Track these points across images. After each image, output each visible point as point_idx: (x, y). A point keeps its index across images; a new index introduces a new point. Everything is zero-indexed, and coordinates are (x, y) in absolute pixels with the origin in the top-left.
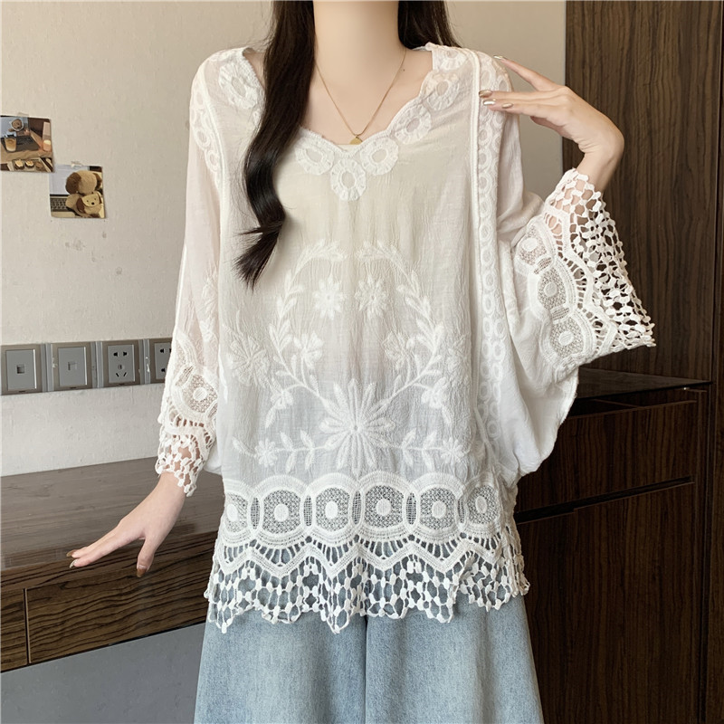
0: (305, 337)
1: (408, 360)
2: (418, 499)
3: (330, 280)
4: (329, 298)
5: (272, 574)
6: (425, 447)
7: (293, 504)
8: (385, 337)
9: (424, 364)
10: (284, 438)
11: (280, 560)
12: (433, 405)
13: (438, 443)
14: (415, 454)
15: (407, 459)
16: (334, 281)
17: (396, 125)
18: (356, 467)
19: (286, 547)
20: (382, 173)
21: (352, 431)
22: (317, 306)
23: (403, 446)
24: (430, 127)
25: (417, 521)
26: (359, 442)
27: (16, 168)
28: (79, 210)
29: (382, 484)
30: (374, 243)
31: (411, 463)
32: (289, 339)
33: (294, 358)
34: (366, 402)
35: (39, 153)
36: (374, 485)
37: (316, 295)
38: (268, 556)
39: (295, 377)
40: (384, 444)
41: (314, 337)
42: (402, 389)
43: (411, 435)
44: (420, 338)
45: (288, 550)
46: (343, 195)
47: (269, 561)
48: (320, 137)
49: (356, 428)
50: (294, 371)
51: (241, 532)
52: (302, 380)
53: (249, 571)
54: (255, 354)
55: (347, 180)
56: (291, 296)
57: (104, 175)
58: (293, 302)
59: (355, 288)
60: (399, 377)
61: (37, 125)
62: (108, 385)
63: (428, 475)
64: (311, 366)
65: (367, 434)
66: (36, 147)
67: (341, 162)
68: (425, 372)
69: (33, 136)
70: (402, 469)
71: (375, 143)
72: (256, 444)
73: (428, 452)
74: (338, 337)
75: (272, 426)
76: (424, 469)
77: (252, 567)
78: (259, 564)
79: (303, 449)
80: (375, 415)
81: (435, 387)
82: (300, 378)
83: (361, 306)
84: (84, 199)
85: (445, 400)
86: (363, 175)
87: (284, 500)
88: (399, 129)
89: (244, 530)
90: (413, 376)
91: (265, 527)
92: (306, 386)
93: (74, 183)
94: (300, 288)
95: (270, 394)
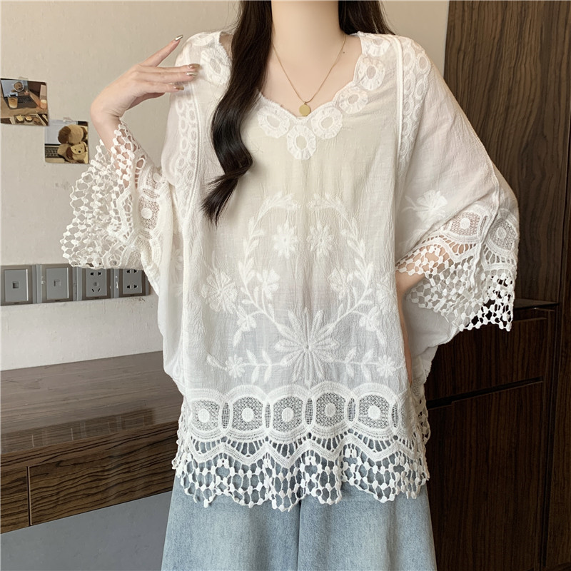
0: (265, 272)
1: (348, 291)
2: (357, 403)
3: (287, 225)
4: (285, 240)
5: (242, 463)
6: (364, 362)
7: (257, 408)
8: (331, 273)
9: (360, 296)
10: (250, 355)
11: (248, 452)
12: (369, 329)
13: (375, 359)
14: (356, 368)
15: (350, 371)
16: (290, 227)
17: (339, 97)
18: (308, 379)
19: (252, 441)
20: (330, 137)
21: (305, 350)
22: (276, 247)
23: (347, 361)
24: (367, 101)
25: (356, 420)
26: (310, 358)
27: (17, 122)
28: (68, 157)
29: (329, 392)
30: (322, 196)
31: (352, 375)
32: (253, 273)
33: (257, 289)
34: (315, 326)
35: (37, 110)
36: (323, 393)
37: (275, 238)
38: (238, 449)
39: (257, 306)
40: (330, 359)
41: (273, 272)
42: (344, 315)
43: (352, 352)
44: (357, 274)
45: (254, 444)
46: (297, 154)
47: (240, 453)
48: (279, 106)
49: (307, 347)
50: (257, 301)
51: (212, 431)
52: (262, 308)
53: (223, 461)
54: (225, 286)
55: (301, 142)
56: (254, 239)
57: (89, 129)
58: (256, 243)
59: (307, 232)
60: (342, 305)
61: (35, 87)
62: (85, 298)
63: (366, 384)
64: (270, 297)
65: (316, 352)
66: (34, 105)
67: (296, 128)
68: (361, 302)
69: (32, 96)
70: (345, 379)
71: (323, 112)
72: (226, 359)
73: (367, 366)
74: (294, 273)
75: (240, 345)
76: (362, 380)
77: (226, 458)
78: (231, 455)
79: (263, 365)
80: (323, 337)
81: (370, 314)
82: (261, 306)
83: (312, 248)
84: (73, 148)
85: (378, 325)
86: (314, 139)
87: (250, 405)
88: (343, 101)
89: (215, 429)
90: (352, 305)
91: (233, 426)
92: (265, 312)
93: (65, 135)
94: (262, 232)
95: (237, 318)
